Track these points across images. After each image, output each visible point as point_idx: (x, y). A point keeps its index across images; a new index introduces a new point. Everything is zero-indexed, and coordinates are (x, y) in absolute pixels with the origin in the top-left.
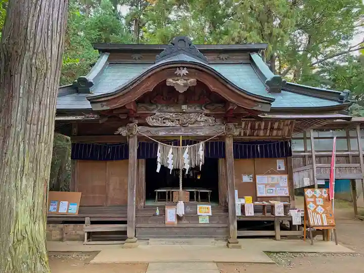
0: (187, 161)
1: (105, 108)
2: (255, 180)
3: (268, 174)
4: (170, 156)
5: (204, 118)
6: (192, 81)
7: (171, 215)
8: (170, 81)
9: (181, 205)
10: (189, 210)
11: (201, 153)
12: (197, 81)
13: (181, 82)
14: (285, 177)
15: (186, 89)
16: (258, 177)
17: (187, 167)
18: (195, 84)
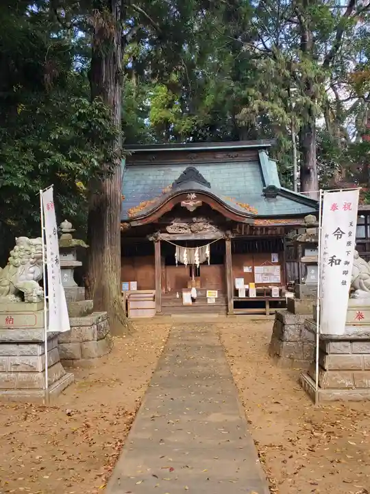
0: (197, 259)
1: (140, 224)
2: (253, 269)
3: (264, 265)
4: (185, 255)
5: (209, 226)
6: (199, 202)
7: (187, 298)
8: (184, 203)
9: (194, 290)
10: (200, 293)
11: (208, 252)
12: (203, 203)
13: (191, 204)
14: (278, 267)
15: (194, 208)
16: (256, 268)
17: (198, 263)
18: (201, 205)
